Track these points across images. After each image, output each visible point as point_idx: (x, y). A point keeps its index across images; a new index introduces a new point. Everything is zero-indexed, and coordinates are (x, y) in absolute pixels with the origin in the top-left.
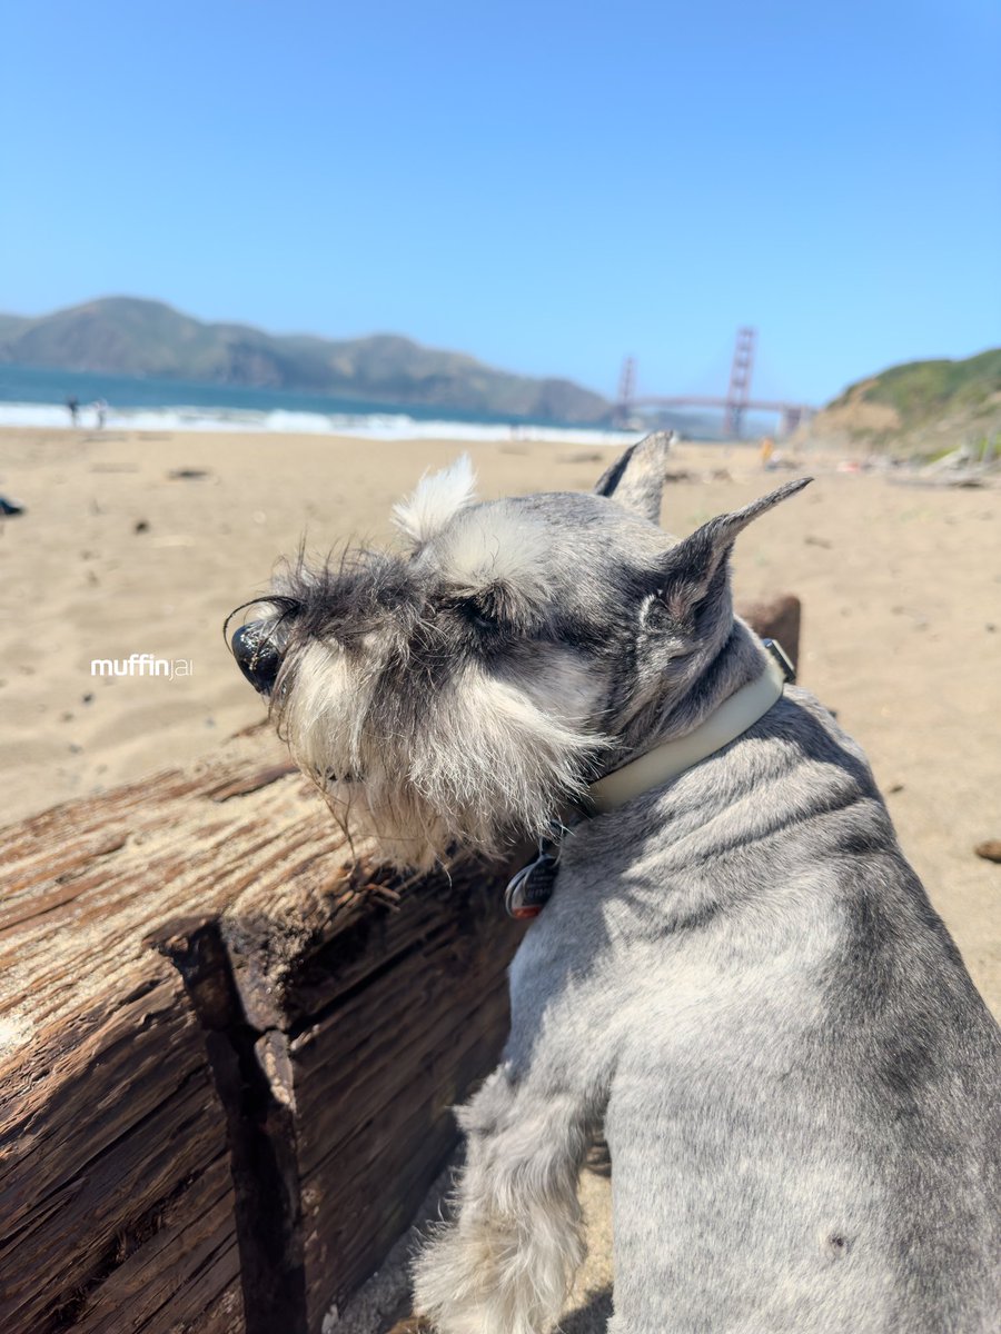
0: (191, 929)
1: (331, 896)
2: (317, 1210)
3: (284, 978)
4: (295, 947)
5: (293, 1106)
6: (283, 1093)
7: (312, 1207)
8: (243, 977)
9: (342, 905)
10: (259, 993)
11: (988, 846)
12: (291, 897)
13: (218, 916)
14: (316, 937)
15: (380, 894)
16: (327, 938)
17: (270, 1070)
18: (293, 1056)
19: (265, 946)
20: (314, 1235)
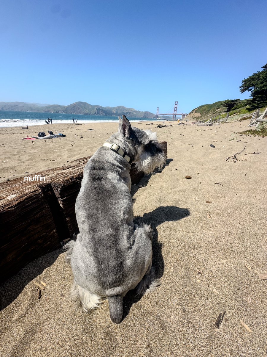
0: (46, 184)
1: (67, 180)
2: (69, 221)
3: (60, 191)
4: (61, 187)
5: (63, 207)
6: (62, 206)
7: (68, 221)
8: (55, 191)
9: (69, 182)
10: (57, 193)
11: (187, 176)
12: (61, 180)
13: (50, 183)
14: (64, 186)
15: (77, 181)
16: (66, 186)
17: (60, 203)
18: (62, 201)
19: (57, 187)
20: (69, 224)
